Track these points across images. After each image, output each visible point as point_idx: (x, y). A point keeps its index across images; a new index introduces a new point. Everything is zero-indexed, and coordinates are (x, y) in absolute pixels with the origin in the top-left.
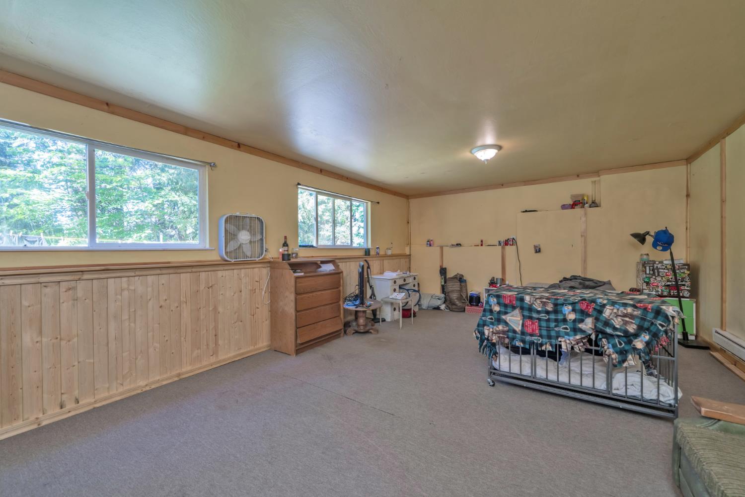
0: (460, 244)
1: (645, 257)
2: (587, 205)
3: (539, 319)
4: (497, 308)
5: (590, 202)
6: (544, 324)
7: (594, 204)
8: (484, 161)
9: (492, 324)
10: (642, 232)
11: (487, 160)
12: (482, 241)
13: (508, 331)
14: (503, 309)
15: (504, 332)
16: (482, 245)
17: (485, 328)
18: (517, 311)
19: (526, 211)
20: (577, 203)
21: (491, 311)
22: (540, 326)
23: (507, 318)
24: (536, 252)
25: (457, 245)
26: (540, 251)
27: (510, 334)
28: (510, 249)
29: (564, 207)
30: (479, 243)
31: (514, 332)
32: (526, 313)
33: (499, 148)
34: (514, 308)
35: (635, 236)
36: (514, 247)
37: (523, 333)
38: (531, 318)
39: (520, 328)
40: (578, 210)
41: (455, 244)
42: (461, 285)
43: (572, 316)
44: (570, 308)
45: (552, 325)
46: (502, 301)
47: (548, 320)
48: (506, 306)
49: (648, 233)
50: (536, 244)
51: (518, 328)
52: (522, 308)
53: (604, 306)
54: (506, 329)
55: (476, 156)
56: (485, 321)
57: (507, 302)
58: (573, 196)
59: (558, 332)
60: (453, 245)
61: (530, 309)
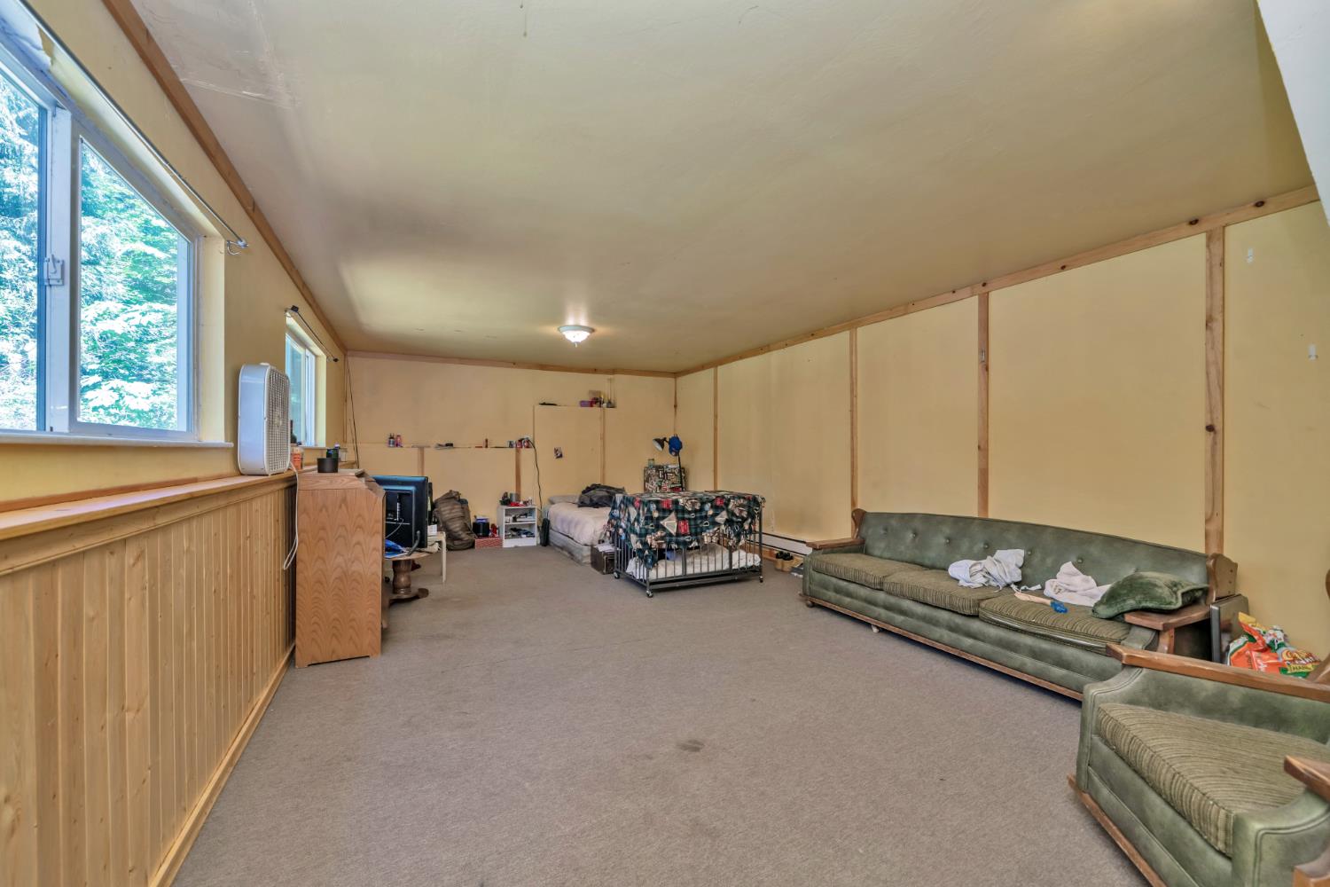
0: (452, 445)
1: (652, 462)
2: (605, 405)
3: (689, 519)
4: (656, 515)
5: (606, 401)
6: (692, 523)
7: (611, 405)
8: (574, 344)
9: (653, 531)
10: (661, 438)
11: (577, 343)
12: (487, 441)
13: (665, 536)
14: (661, 515)
15: (662, 538)
16: (487, 447)
17: (648, 536)
18: (673, 515)
19: (544, 404)
20: (595, 401)
21: (652, 518)
22: (690, 525)
23: (665, 523)
24: (558, 457)
25: (447, 445)
26: (561, 456)
27: (668, 538)
28: (526, 453)
29: (583, 404)
30: (482, 443)
31: (670, 535)
32: (680, 515)
33: (592, 330)
34: (670, 512)
35: (658, 441)
36: (532, 450)
37: (678, 535)
38: (683, 519)
39: (675, 530)
40: (596, 409)
41: (444, 444)
42: (463, 508)
43: (711, 512)
44: (710, 504)
45: (699, 522)
46: (660, 506)
47: (695, 519)
48: (664, 510)
49: (665, 439)
50: (557, 446)
51: (673, 531)
52: (677, 511)
53: (729, 500)
54: (664, 534)
55: (564, 336)
56: (647, 530)
57: (665, 506)
58: (591, 392)
59: (702, 528)
60: (440, 445)
61: (684, 510)
